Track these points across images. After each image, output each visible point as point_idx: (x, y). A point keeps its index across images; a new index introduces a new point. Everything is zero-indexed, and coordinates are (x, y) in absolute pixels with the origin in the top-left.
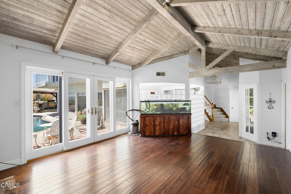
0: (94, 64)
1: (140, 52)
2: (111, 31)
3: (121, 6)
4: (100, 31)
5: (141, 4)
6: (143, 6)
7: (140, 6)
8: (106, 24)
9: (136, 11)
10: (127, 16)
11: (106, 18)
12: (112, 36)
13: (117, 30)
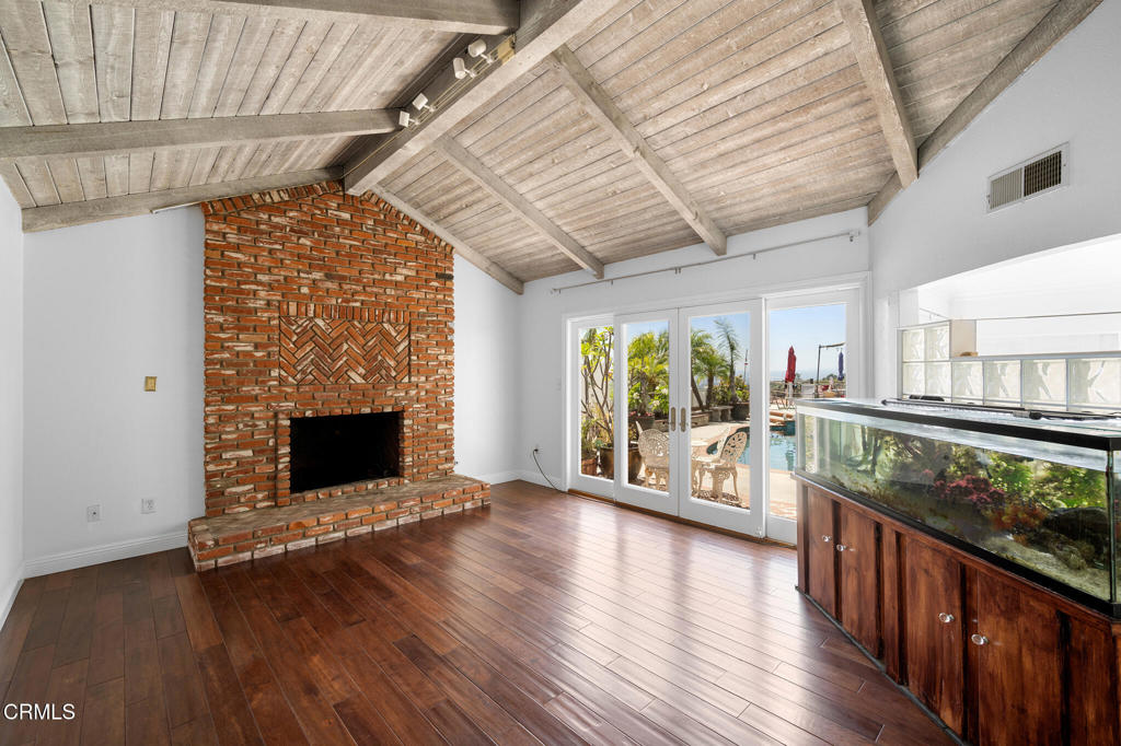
0: (678, 269)
1: (778, 147)
2: (602, 180)
3: (532, 132)
4: (591, 197)
5: (534, 86)
6: (539, 82)
7: (540, 90)
8: (572, 178)
9: (552, 103)
10: (564, 129)
11: (557, 171)
12: (621, 186)
13: (604, 166)
